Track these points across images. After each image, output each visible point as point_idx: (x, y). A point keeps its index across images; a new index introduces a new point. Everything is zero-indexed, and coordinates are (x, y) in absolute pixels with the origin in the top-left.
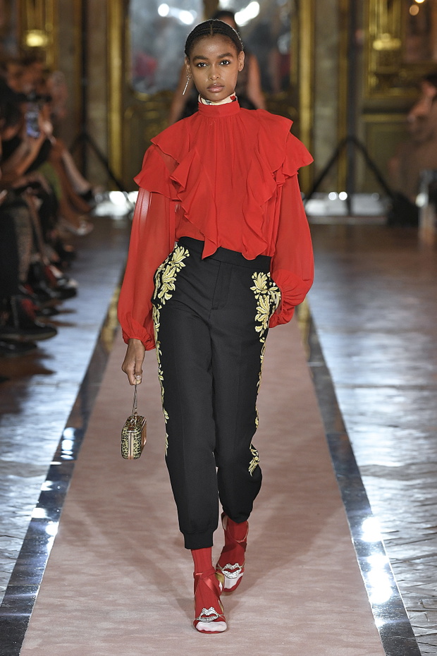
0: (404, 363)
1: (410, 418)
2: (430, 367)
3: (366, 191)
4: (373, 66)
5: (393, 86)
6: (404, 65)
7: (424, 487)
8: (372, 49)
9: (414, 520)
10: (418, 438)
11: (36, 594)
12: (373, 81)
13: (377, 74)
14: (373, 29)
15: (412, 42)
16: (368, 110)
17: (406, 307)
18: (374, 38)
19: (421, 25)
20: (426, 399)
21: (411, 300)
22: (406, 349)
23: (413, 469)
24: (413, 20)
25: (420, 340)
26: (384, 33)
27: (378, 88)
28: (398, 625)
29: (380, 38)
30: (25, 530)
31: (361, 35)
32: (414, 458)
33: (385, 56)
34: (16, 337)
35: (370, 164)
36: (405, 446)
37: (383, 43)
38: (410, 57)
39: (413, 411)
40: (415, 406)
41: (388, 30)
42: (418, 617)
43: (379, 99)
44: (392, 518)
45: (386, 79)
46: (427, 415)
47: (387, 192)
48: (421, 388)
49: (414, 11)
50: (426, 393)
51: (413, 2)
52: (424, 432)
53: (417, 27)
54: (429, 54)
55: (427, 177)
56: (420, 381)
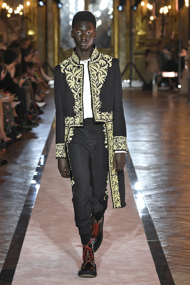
0: (148, 134)
1: (150, 151)
2: (156, 135)
3: (136, 79)
4: (137, 40)
5: (144, 46)
6: (147, 40)
7: (155, 172)
8: (137, 35)
9: (151, 183)
10: (153, 157)
11: (33, 207)
12: (137, 45)
13: (139, 43)
14: (137, 28)
15: (150, 32)
16: (136, 54)
17: (149, 116)
18: (138, 31)
19: (153, 27)
20: (155, 145)
21: (150, 114)
22: (149, 129)
23: (151, 167)
24: (150, 25)
25: (153, 126)
26: (141, 29)
27: (139, 47)
28: (147, 215)
29: (139, 31)
30: (29, 187)
31: (134, 30)
32: (151, 163)
33: (141, 37)
34: (26, 127)
35: (137, 71)
37: (140, 33)
38: (149, 37)
39: (151, 149)
40: (152, 147)
41: (142, 29)
42: (153, 213)
43: (140, 50)
44: (145, 182)
45: (142, 44)
46: (155, 150)
47: (142, 79)
48: (153, 141)
49: (150, 22)
50: (155, 143)
51: (150, 20)
52: (155, 155)
53: (151, 28)
54: (155, 36)
55: (155, 74)
56: (153, 139)
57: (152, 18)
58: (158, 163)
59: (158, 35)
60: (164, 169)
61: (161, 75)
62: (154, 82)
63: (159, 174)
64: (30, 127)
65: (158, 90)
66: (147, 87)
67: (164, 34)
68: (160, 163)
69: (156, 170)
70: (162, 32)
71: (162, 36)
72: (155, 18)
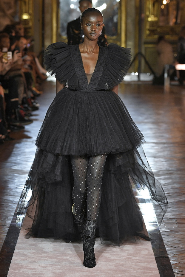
0: (158, 134)
1: (160, 154)
2: (167, 135)
3: (145, 72)
4: (148, 27)
5: (155, 34)
6: (159, 27)
7: (164, 179)
8: (148, 21)
10: (163, 161)
12: (148, 32)
13: (149, 30)
14: (148, 13)
15: (162, 19)
16: (146, 43)
17: (159, 114)
18: (148, 17)
19: (165, 12)
20: (166, 147)
22: (159, 129)
23: (161, 173)
24: (162, 10)
25: (164, 126)
26: (151, 15)
27: (150, 35)
29: (150, 17)
31: (143, 15)
32: (161, 168)
33: (152, 23)
34: (18, 124)
35: (147, 62)
36: (158, 164)
37: (150, 19)
38: (161, 24)
39: (161, 152)
40: (162, 150)
41: (153, 14)
42: (162, 225)
43: (150, 39)
45: (152, 32)
46: (166, 153)
47: (152, 72)
48: (164, 143)
49: (163, 7)
50: (166, 145)
51: (162, 4)
52: (165, 159)
53: (164, 13)
54: (168, 23)
55: (167, 67)
56: (164, 141)
57: (165, 2)
58: (168, 168)
59: (172, 22)
60: (175, 175)
61: (174, 68)
62: (166, 75)
63: (170, 181)
64: (22, 124)
65: (171, 85)
66: (158, 81)
67: (179, 21)
68: (170, 169)
69: (167, 177)
70: (176, 18)
71: (176, 23)
72: (168, 2)
